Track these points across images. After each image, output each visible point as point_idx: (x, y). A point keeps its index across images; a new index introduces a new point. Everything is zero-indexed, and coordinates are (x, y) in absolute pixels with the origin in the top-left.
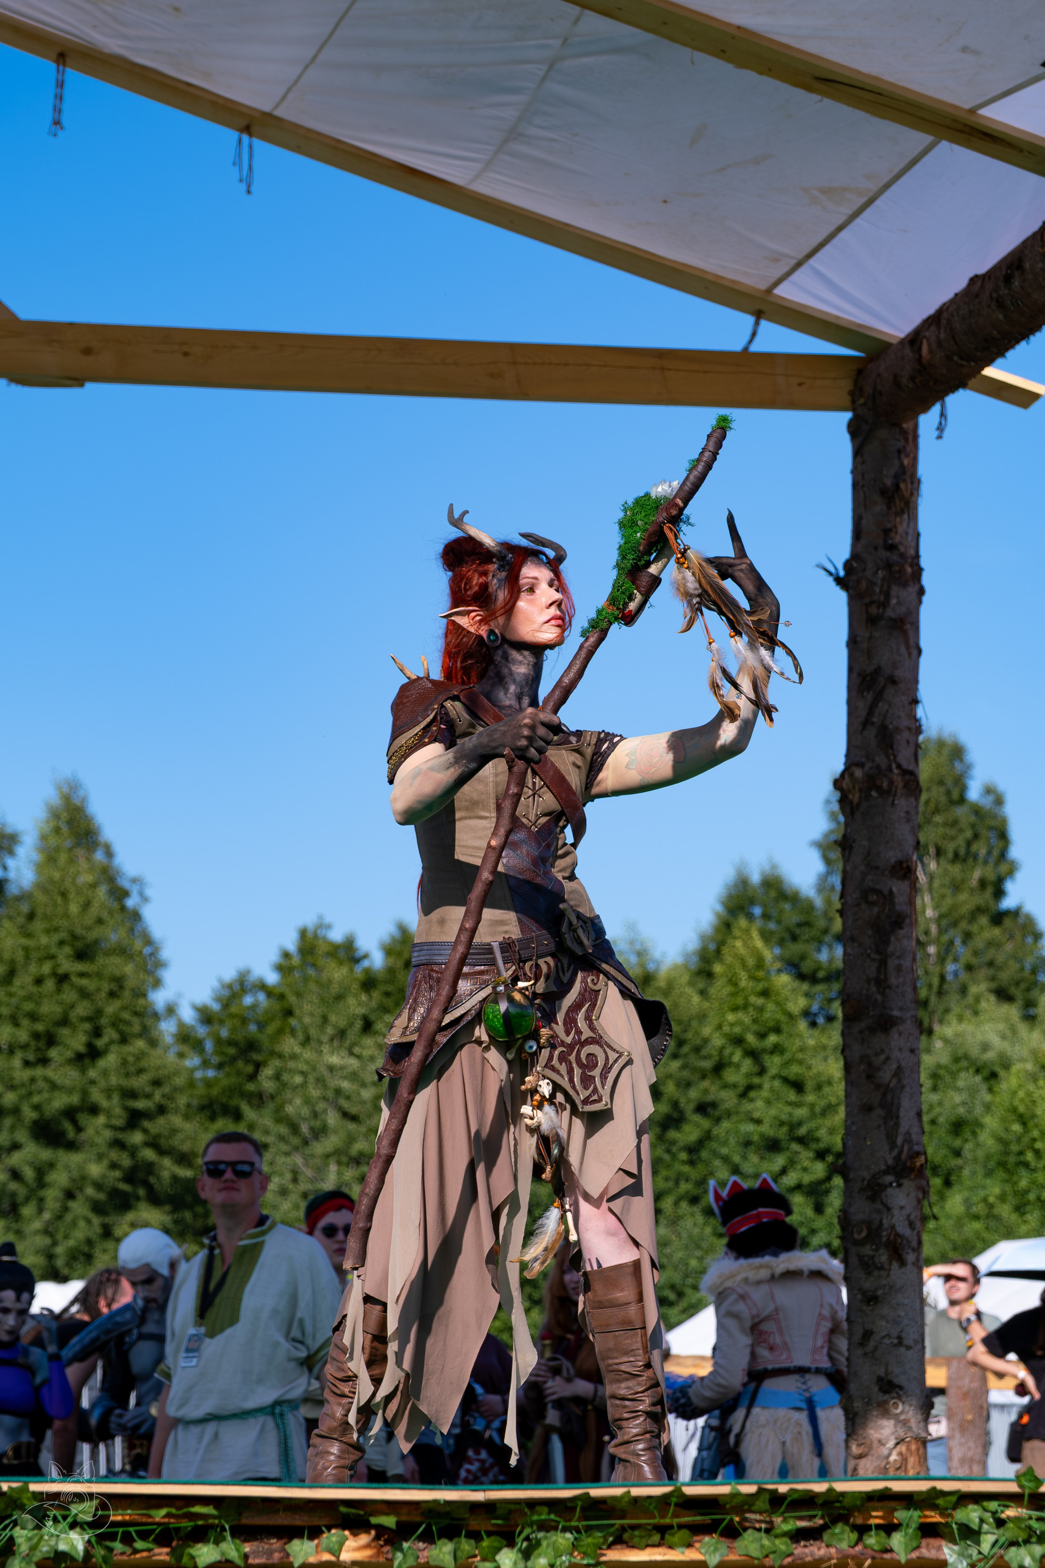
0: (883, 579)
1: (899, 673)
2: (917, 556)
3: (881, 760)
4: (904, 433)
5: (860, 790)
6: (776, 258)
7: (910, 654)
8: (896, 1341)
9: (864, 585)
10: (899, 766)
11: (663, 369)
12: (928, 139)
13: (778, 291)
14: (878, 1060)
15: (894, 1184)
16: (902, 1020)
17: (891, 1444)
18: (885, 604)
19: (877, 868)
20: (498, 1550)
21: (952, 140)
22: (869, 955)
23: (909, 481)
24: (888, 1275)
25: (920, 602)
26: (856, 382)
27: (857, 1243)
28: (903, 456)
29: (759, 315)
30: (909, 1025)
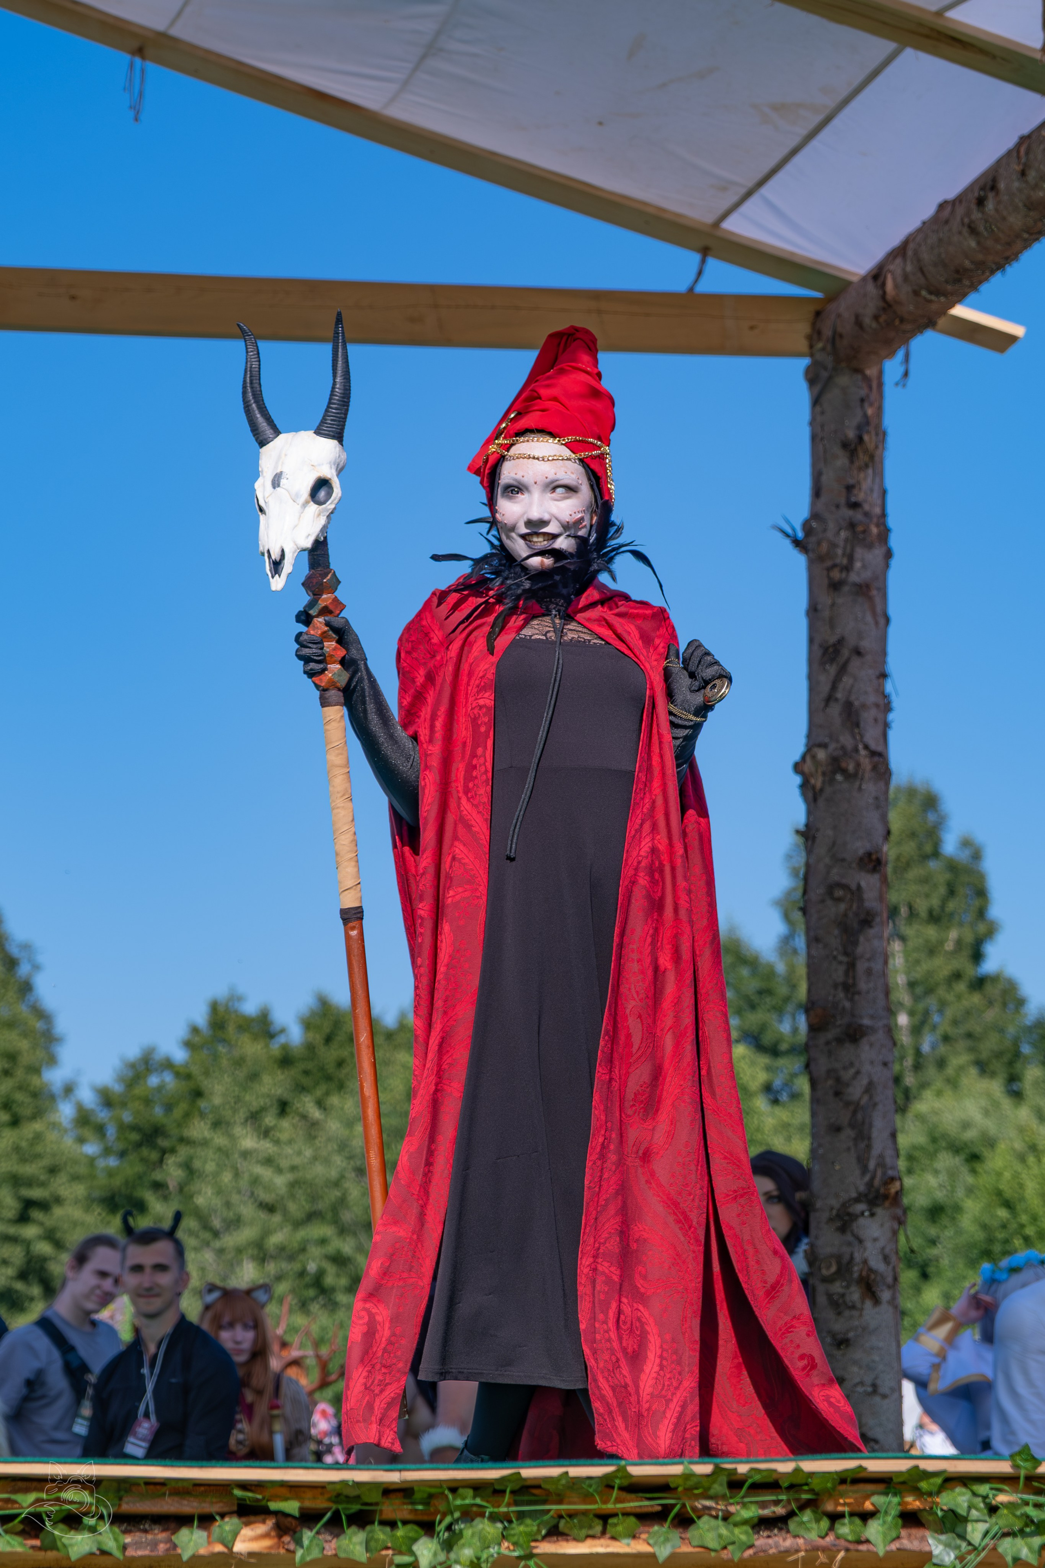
0: (846, 540)
1: (866, 644)
2: (884, 515)
3: (847, 740)
4: (867, 380)
5: (824, 774)
6: (724, 189)
7: (877, 623)
8: (870, 1389)
9: (825, 546)
10: (866, 747)
11: (599, 312)
13: (727, 225)
14: (847, 1075)
15: (867, 1214)
16: (873, 1030)
18: (848, 568)
19: (843, 860)
20: (416, 1540)
21: (918, 47)
22: (835, 958)
23: (873, 433)
24: (861, 1315)
25: (887, 566)
26: (814, 324)
27: (826, 1280)
28: (866, 404)
29: (705, 252)
30: (880, 1035)
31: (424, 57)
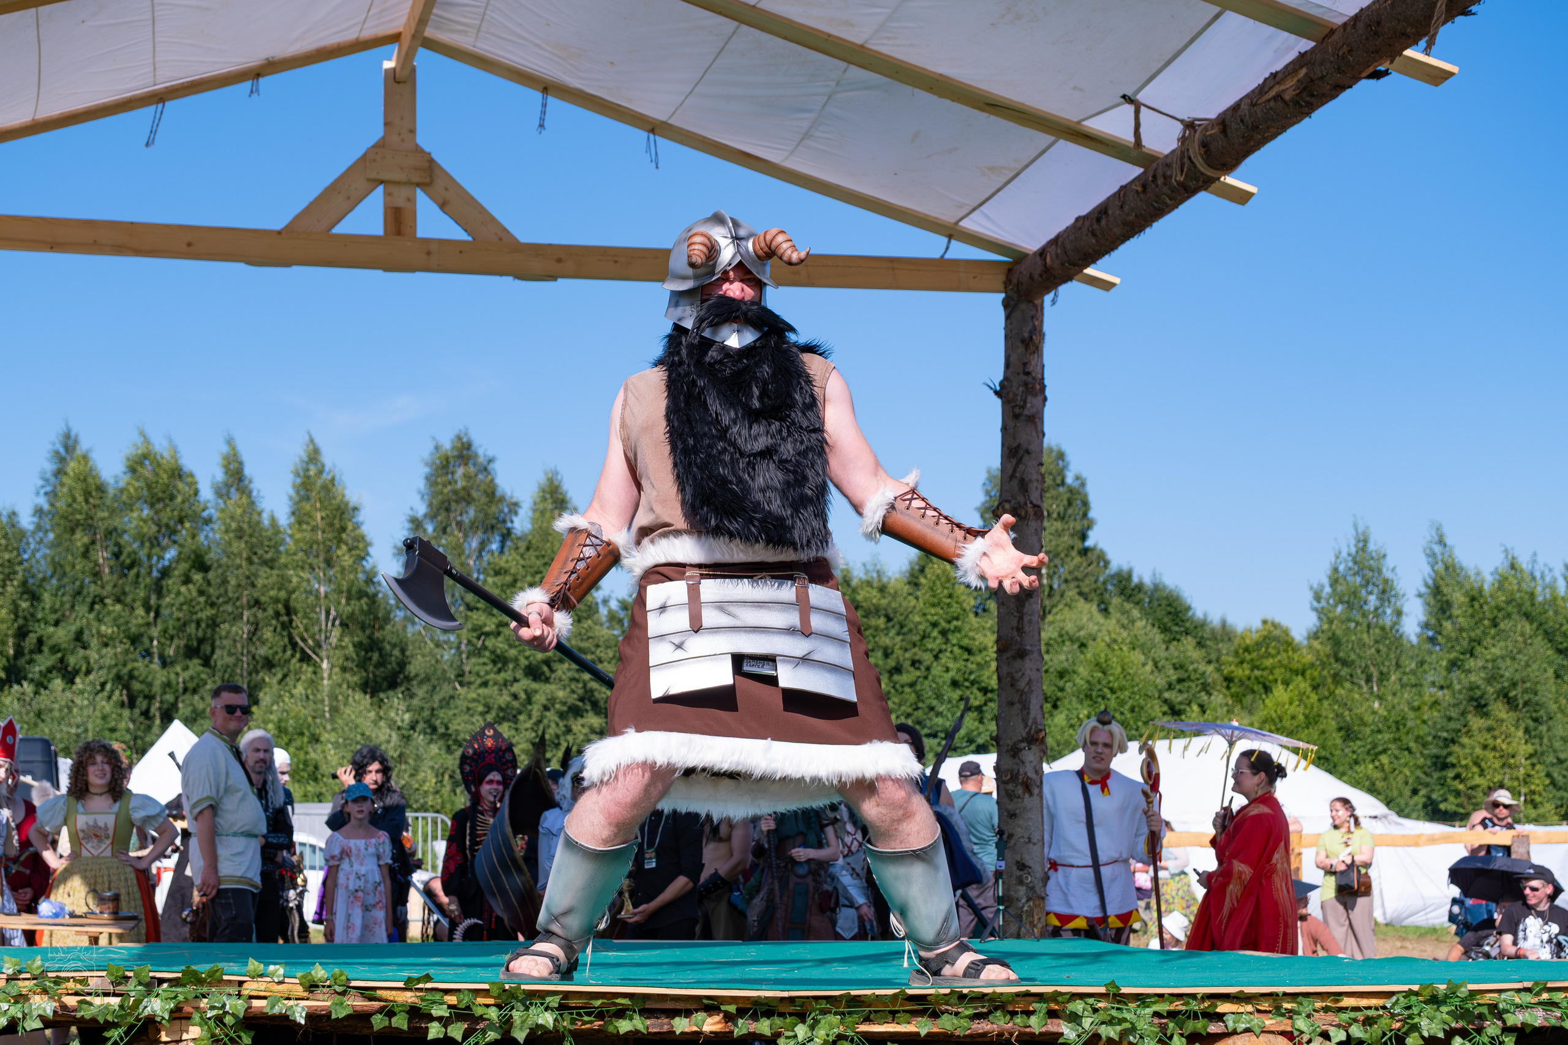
0: (1023, 392)
1: (1032, 448)
2: (1043, 379)
3: (1021, 499)
4: (1035, 306)
6: (961, 206)
10: (1031, 503)
11: (893, 269)
12: (1053, 138)
13: (962, 224)
14: (1018, 676)
15: (1026, 748)
16: (1032, 652)
17: (1024, 900)
18: (1023, 407)
20: (796, 1025)
21: (1066, 139)
22: (1012, 614)
23: (1038, 334)
24: (1023, 801)
25: (1044, 405)
26: (1007, 276)
27: (1005, 782)
28: (1035, 320)
29: (950, 237)
30: (1036, 654)
31: (802, 139)
